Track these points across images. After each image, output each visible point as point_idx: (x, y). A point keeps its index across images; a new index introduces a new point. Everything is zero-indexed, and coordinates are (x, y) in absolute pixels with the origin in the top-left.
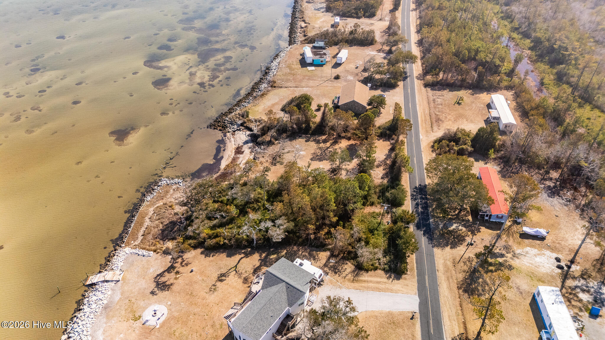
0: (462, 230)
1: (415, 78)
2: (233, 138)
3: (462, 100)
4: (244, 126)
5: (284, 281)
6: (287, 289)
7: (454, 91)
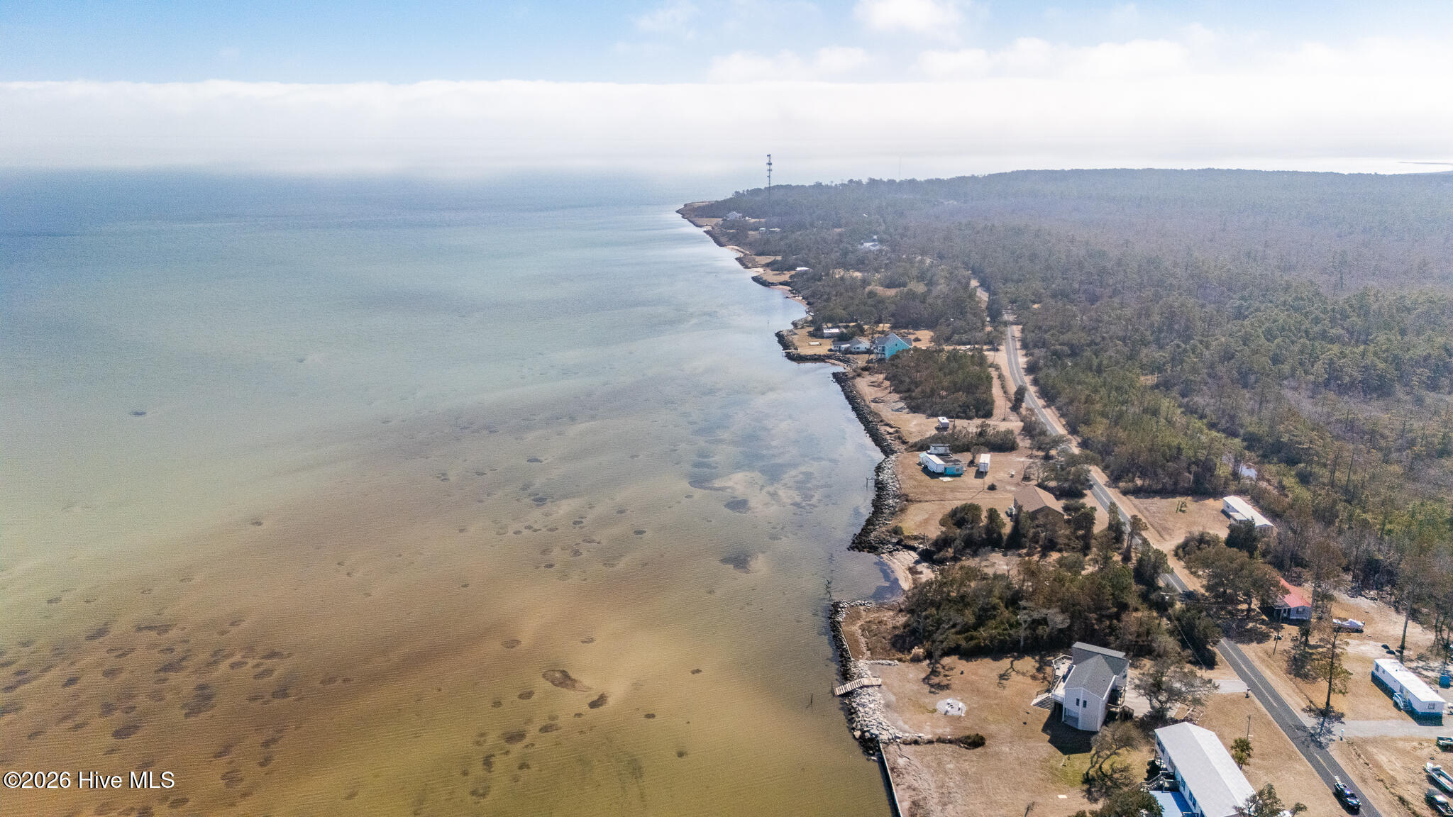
0: (1261, 628)
1: (1104, 486)
2: (895, 558)
3: (1186, 506)
4: (902, 545)
5: (1099, 654)
6: (1106, 661)
7: (1169, 498)
